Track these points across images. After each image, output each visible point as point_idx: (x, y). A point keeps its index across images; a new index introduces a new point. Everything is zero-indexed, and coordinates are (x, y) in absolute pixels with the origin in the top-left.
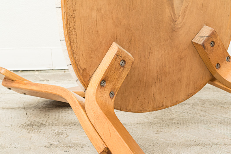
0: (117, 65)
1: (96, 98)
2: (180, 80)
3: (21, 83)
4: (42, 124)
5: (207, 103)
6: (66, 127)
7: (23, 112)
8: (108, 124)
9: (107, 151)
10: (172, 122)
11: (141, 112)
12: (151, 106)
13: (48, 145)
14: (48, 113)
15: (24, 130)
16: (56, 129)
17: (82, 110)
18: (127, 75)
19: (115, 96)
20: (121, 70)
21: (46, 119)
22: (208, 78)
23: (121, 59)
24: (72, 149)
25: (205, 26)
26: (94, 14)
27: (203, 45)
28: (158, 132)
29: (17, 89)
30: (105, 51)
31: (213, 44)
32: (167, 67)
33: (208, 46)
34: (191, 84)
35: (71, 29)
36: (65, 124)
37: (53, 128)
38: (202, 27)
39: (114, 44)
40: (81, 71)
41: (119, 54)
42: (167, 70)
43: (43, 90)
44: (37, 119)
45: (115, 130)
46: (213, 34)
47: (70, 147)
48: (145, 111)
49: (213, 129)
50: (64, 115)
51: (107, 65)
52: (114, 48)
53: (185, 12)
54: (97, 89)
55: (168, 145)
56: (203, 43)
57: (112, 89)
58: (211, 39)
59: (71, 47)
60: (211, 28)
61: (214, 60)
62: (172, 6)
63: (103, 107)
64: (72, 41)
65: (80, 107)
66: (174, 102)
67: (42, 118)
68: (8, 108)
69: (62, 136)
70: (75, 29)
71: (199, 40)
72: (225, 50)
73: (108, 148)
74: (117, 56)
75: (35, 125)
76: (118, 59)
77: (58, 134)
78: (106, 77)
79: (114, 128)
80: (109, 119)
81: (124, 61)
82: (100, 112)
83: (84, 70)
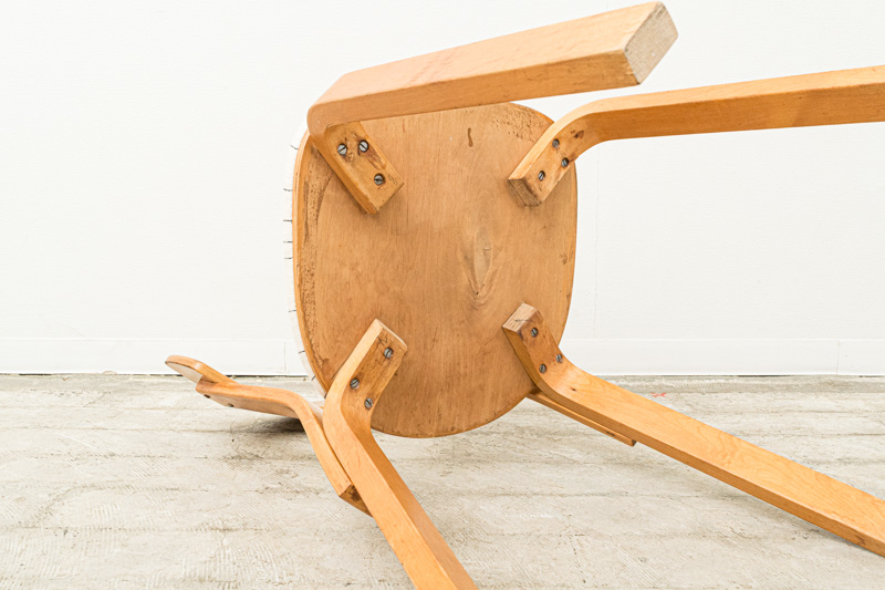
0: (380, 356)
1: (342, 407)
2: (482, 388)
3: (225, 387)
4: (257, 456)
5: (527, 432)
6: (295, 462)
7: (228, 437)
8: (358, 447)
9: (352, 491)
10: (468, 459)
11: (416, 436)
12: (434, 428)
13: (262, 489)
14: (268, 440)
15: (225, 465)
16: (279, 465)
17: (317, 427)
18: (395, 374)
19: (374, 405)
20: (386, 363)
21: (263, 449)
22: (529, 388)
23: (387, 346)
24: (300, 496)
25: (524, 305)
26: (346, 272)
27: (520, 334)
28: (446, 474)
29: (220, 398)
30: (360, 332)
31: (536, 332)
32: (462, 366)
33: (527, 335)
34: (500, 396)
35: (306, 293)
36: (295, 458)
37: (274, 462)
38: (519, 305)
39: (376, 321)
40: (320, 363)
41: (383, 338)
42: (462, 370)
43: (259, 396)
44: (249, 450)
45: (368, 456)
46: (536, 317)
47: (298, 492)
48: (424, 435)
49: (534, 471)
50: (294, 444)
51: (364, 355)
52: (376, 328)
53: (491, 280)
54: (345, 392)
55: (459, 494)
56: (520, 331)
57: (370, 395)
58: (532, 325)
59: (305, 322)
60: (532, 308)
61: (536, 357)
62: (472, 269)
63: (353, 422)
64: (307, 313)
65: (315, 422)
66: (472, 423)
67: (258, 448)
68: (203, 431)
69: (287, 476)
70: (313, 293)
71: (513, 325)
72: (555, 344)
73: (353, 487)
74: (380, 340)
75: (246, 458)
76: (380, 346)
77: (281, 472)
78: (360, 374)
79: (365, 453)
80: (359, 439)
81: (390, 349)
82: (346, 428)
83: (325, 361)
